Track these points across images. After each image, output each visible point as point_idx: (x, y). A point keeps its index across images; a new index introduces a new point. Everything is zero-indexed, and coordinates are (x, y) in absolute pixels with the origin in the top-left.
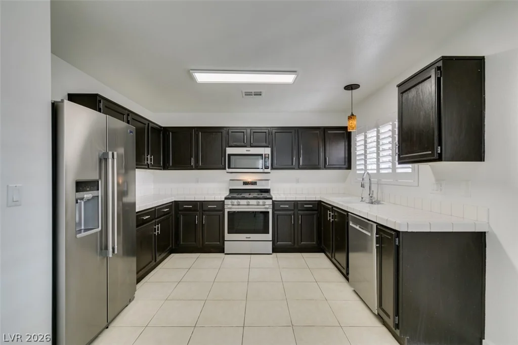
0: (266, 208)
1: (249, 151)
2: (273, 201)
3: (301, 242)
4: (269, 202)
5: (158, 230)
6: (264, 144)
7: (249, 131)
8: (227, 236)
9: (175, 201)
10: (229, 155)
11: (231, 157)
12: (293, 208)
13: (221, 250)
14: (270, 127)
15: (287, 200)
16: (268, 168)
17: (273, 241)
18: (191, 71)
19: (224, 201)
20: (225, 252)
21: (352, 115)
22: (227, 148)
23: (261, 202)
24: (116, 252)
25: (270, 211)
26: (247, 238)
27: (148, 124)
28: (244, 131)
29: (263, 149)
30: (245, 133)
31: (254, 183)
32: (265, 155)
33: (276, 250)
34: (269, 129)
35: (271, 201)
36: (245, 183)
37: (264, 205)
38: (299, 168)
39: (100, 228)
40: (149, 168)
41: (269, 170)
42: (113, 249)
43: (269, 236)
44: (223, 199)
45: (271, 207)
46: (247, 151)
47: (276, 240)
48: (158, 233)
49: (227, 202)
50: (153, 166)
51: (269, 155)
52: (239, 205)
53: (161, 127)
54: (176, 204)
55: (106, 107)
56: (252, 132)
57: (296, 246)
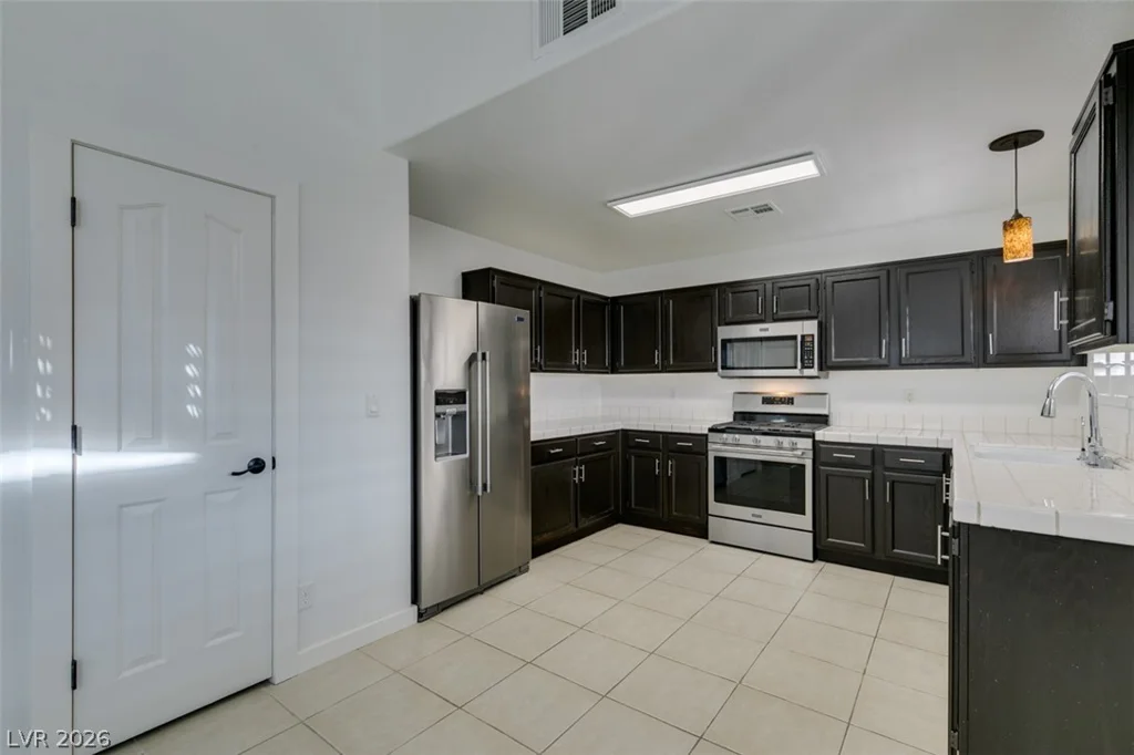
0: (795, 456)
1: (766, 330)
2: (814, 441)
3: (893, 548)
4: (807, 443)
5: (580, 474)
6: (806, 312)
7: (769, 286)
8: (714, 507)
9: (623, 430)
10: (725, 342)
11: (728, 345)
12: (869, 463)
13: (701, 531)
14: (820, 273)
15: (853, 441)
16: (812, 367)
17: (815, 532)
18: (609, 204)
19: (706, 435)
20: (711, 538)
21: (1018, 216)
22: (719, 328)
23: (786, 441)
24: (489, 490)
25: (809, 464)
26: (753, 515)
27: (579, 297)
28: (760, 287)
29: (799, 323)
30: (761, 293)
31: (790, 401)
32: (803, 337)
33: (821, 553)
34: (819, 276)
35: (810, 441)
36: (768, 400)
37: (793, 449)
38: (902, 365)
39: (467, 455)
40: (579, 371)
41: (814, 372)
42: (485, 486)
43: (806, 521)
44: (706, 432)
45: (810, 454)
46: (761, 330)
47: (824, 533)
48: (580, 480)
49: (713, 437)
50: (587, 367)
51: (813, 336)
52: (738, 445)
53: (606, 298)
54: (626, 434)
55: (502, 283)
56: (775, 289)
57: (879, 555)
